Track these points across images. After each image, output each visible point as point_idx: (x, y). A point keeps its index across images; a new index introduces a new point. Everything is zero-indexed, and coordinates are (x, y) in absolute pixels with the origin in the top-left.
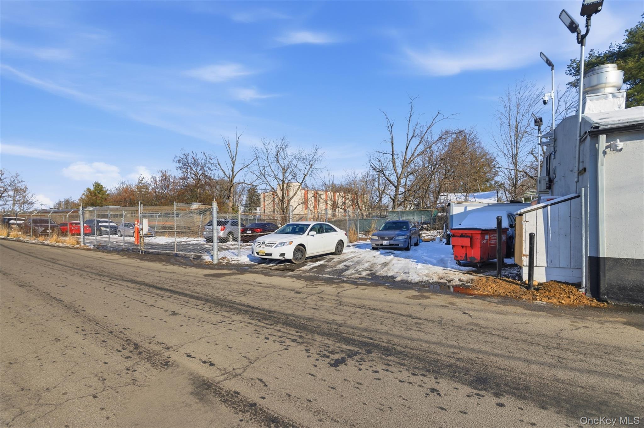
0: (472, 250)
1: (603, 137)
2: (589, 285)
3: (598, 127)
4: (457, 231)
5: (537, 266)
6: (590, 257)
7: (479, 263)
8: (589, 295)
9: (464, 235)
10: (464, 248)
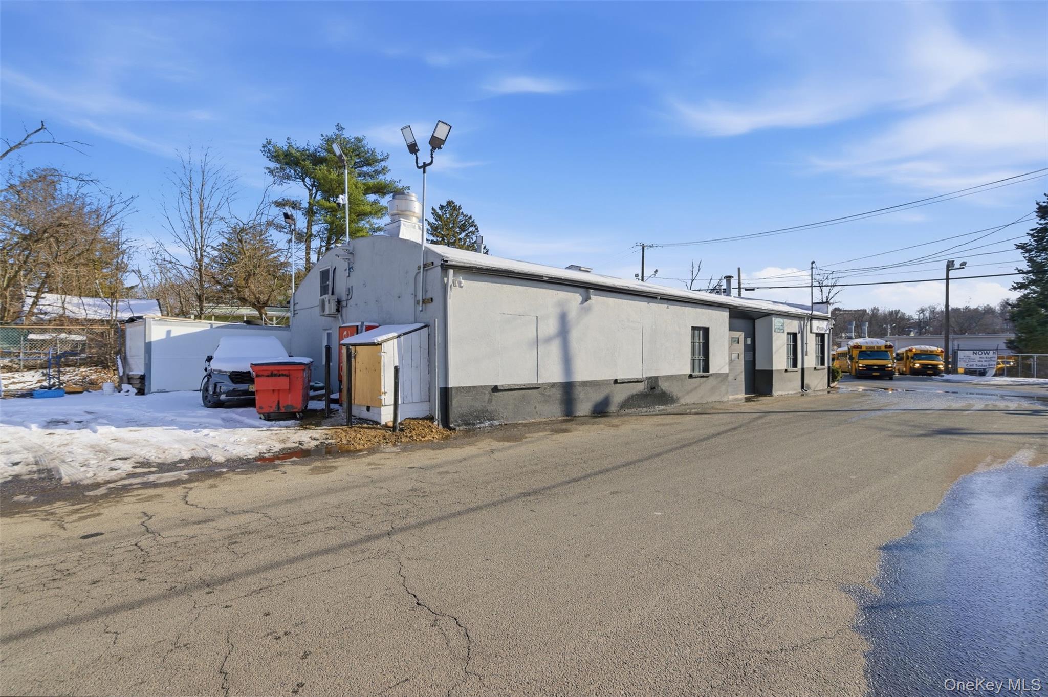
0: (290, 395)
1: (451, 272)
2: (440, 417)
3: (447, 261)
4: (264, 368)
5: (385, 405)
6: (440, 388)
7: (298, 412)
8: (441, 427)
9: (275, 372)
10: (276, 393)
